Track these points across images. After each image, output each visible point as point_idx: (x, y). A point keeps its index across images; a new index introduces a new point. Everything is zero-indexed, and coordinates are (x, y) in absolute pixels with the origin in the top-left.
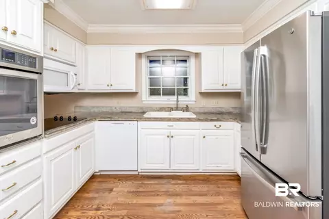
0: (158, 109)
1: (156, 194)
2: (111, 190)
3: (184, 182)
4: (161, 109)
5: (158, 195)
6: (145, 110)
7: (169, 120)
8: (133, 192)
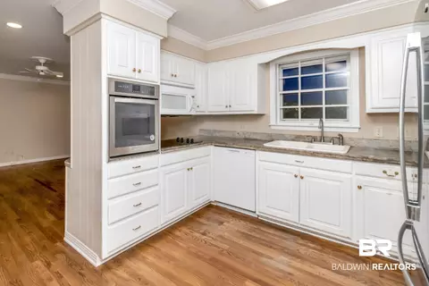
0: (293, 137)
1: (270, 245)
2: (222, 223)
3: (319, 248)
4: (298, 138)
5: (271, 247)
6: (274, 138)
7: (297, 152)
8: (243, 233)
